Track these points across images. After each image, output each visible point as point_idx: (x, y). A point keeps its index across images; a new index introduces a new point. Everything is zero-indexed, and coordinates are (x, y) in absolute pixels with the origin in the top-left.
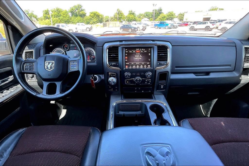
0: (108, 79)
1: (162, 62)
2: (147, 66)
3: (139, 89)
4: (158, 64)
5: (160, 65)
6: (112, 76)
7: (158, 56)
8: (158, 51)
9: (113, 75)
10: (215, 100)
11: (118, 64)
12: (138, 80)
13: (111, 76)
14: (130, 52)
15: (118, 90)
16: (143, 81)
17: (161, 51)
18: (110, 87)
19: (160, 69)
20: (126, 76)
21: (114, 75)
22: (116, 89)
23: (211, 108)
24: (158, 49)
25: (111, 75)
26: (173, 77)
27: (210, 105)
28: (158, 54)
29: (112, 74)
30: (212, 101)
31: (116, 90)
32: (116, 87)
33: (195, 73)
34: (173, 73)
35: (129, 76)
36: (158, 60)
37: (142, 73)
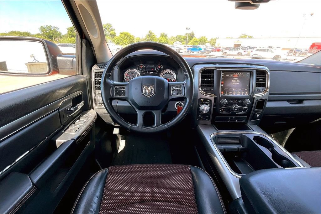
0: (199, 106)
1: (260, 88)
2: (245, 93)
3: (234, 118)
4: (257, 90)
5: (259, 91)
6: (205, 104)
7: (257, 81)
8: (257, 76)
9: (206, 102)
11: (212, 90)
12: (236, 109)
13: (203, 104)
14: (227, 76)
15: (209, 119)
16: (241, 110)
17: (259, 76)
18: (200, 116)
19: (259, 95)
20: (223, 103)
21: (207, 102)
22: (207, 118)
23: (287, 138)
24: (257, 74)
25: (203, 102)
26: (269, 105)
27: (286, 135)
28: (257, 79)
29: (205, 101)
30: (289, 130)
31: (207, 119)
32: (207, 116)
33: (288, 101)
34: (269, 101)
35: (226, 104)
36: (257, 86)
37: (240, 101)
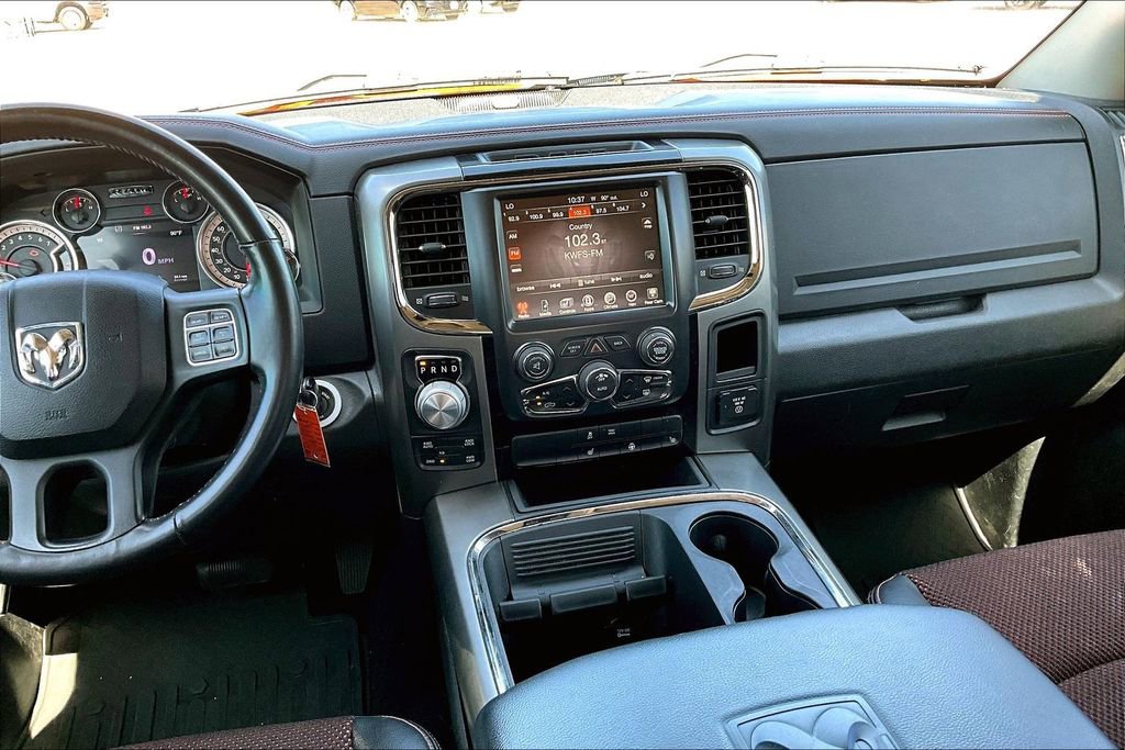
0: (411, 394)
1: (724, 264)
2: (642, 293)
3: (612, 432)
4: (703, 273)
5: (716, 279)
6: (440, 377)
7: (697, 229)
8: (694, 203)
9: (444, 369)
10: (1034, 449)
11: (465, 299)
12: (602, 384)
13: (428, 378)
14: (535, 217)
15: (480, 458)
16: (630, 386)
17: (706, 202)
18: (428, 445)
19: (719, 303)
20: (529, 366)
21: (449, 369)
22: (470, 450)
23: (1019, 497)
24: (692, 190)
25: (428, 368)
26: (793, 339)
27: (1011, 481)
28: (695, 216)
29: (438, 363)
31: (470, 459)
32: (469, 442)
33: (903, 305)
34: (785, 319)
35: (544, 364)
36: (700, 255)
37: (622, 338)
